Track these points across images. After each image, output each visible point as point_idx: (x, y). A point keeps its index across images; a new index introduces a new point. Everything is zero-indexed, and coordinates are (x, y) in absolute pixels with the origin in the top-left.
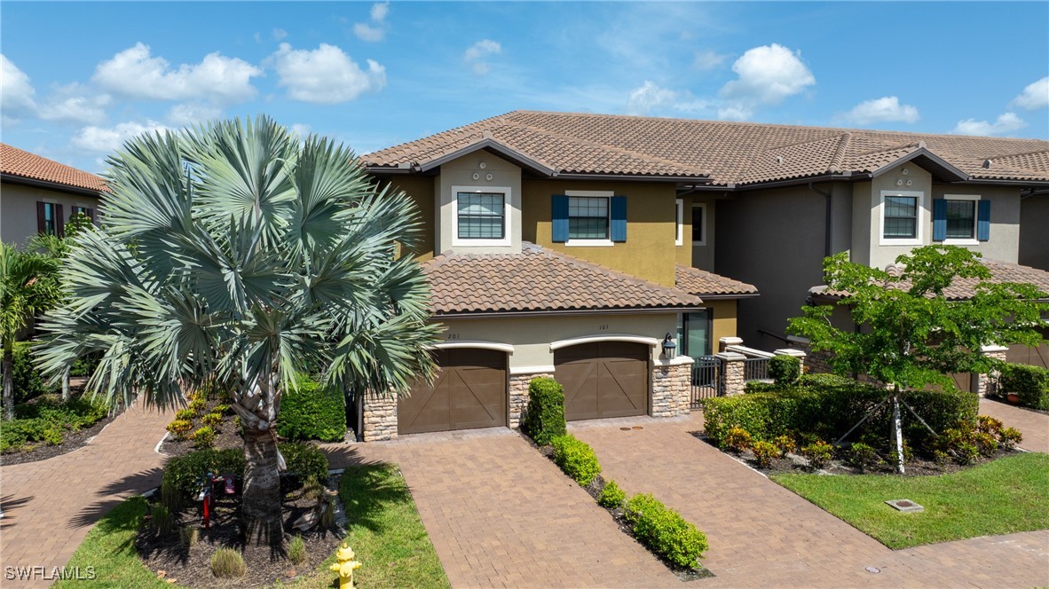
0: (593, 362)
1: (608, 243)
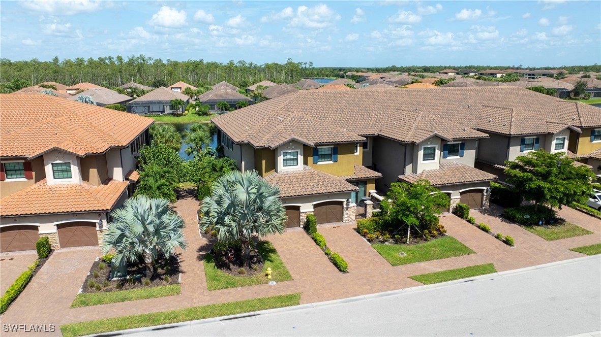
0: (325, 207)
1: (331, 162)
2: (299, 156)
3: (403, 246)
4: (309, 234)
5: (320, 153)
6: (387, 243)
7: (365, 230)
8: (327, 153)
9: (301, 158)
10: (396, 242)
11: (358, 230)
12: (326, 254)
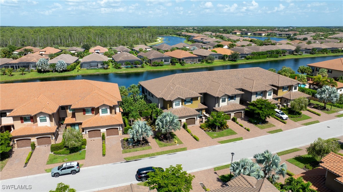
0: (190, 120)
1: (190, 104)
2: (180, 102)
3: (215, 132)
4: (185, 129)
5: (187, 101)
6: (210, 131)
7: (203, 127)
8: (189, 100)
9: (181, 103)
10: (213, 131)
11: (200, 127)
12: (191, 135)
